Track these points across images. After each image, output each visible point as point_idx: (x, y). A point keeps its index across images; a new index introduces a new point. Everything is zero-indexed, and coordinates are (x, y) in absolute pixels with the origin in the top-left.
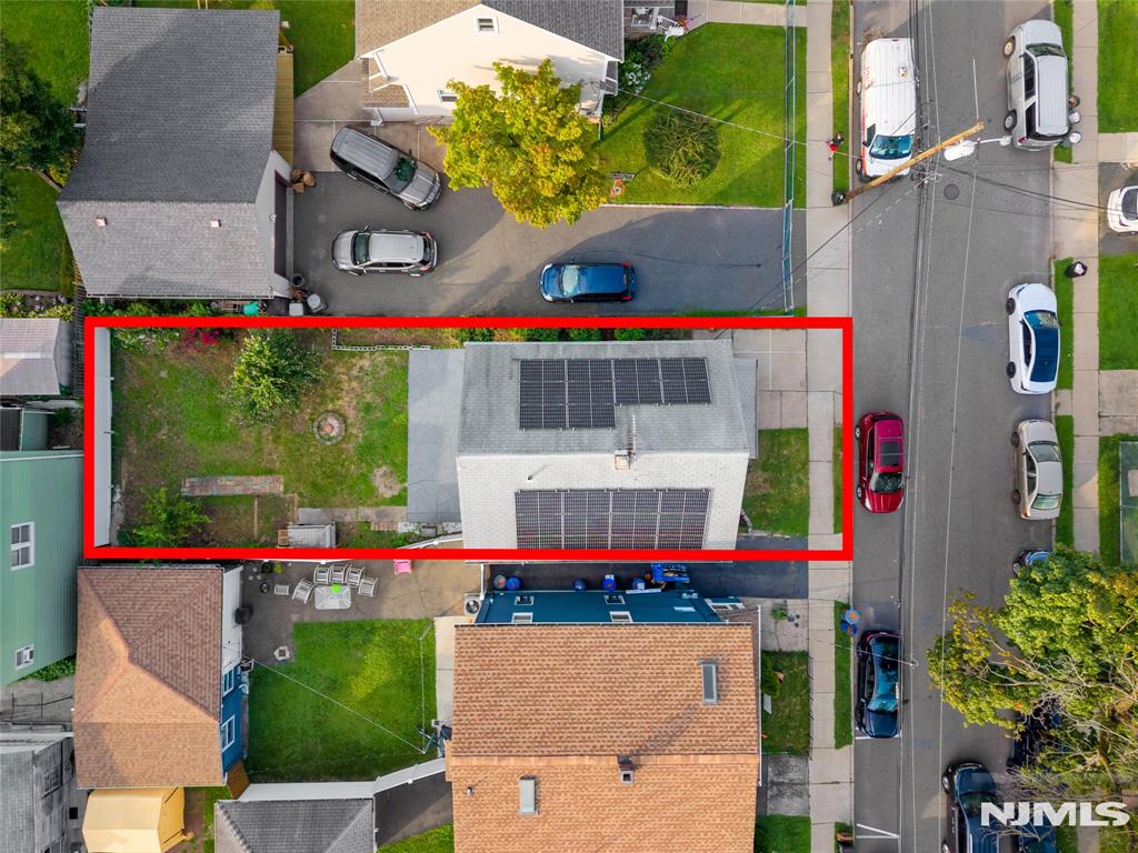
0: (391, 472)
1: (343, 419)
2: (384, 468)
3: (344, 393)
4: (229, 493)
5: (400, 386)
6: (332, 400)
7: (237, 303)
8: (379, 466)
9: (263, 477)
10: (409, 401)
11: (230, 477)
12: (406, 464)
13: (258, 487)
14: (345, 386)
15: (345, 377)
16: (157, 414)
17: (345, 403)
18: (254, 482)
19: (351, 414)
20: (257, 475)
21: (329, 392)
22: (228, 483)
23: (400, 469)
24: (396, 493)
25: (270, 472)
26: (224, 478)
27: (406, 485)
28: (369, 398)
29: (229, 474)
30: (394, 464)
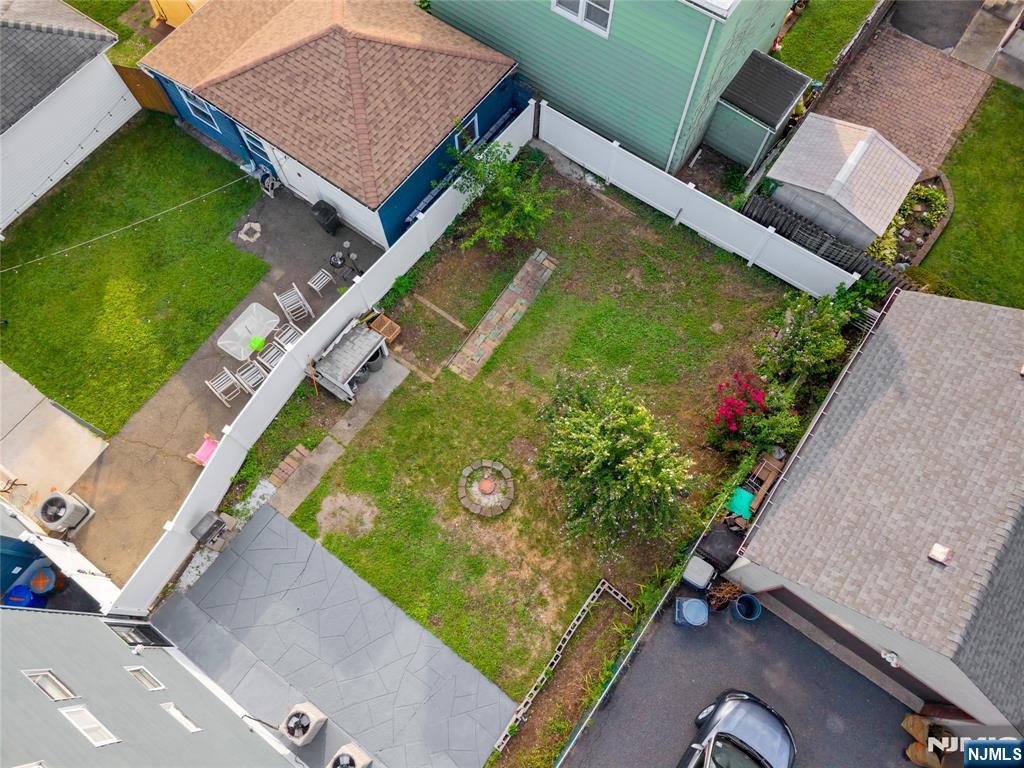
0: (353, 532)
1: (486, 518)
2: (369, 526)
3: (524, 548)
4: (500, 304)
5: (472, 644)
6: (526, 522)
7: (764, 489)
8: (378, 520)
9: (486, 356)
10: (438, 643)
11: (518, 317)
12: (348, 563)
13: (479, 341)
14: (533, 557)
15: (547, 566)
16: (667, 286)
17: (507, 538)
18: (489, 341)
19: (486, 535)
20: (496, 351)
21: (542, 526)
22: (512, 311)
23: (349, 549)
24: (320, 517)
25: (488, 368)
26: (523, 309)
27: (319, 541)
28: (490, 581)
29: (523, 319)
30: (363, 545)
